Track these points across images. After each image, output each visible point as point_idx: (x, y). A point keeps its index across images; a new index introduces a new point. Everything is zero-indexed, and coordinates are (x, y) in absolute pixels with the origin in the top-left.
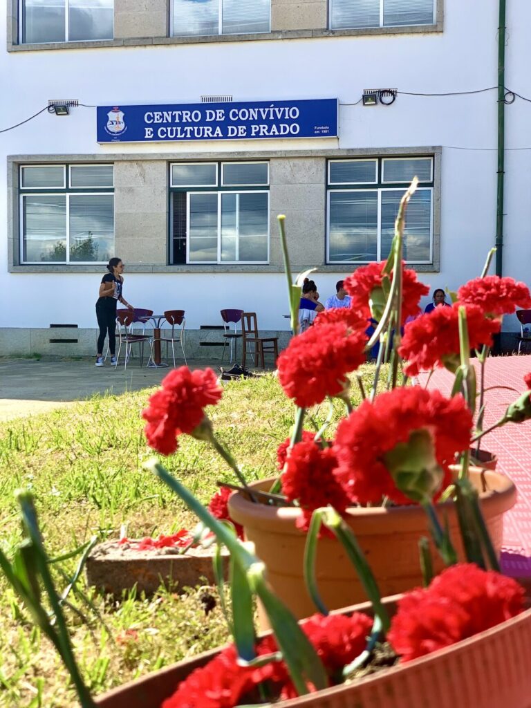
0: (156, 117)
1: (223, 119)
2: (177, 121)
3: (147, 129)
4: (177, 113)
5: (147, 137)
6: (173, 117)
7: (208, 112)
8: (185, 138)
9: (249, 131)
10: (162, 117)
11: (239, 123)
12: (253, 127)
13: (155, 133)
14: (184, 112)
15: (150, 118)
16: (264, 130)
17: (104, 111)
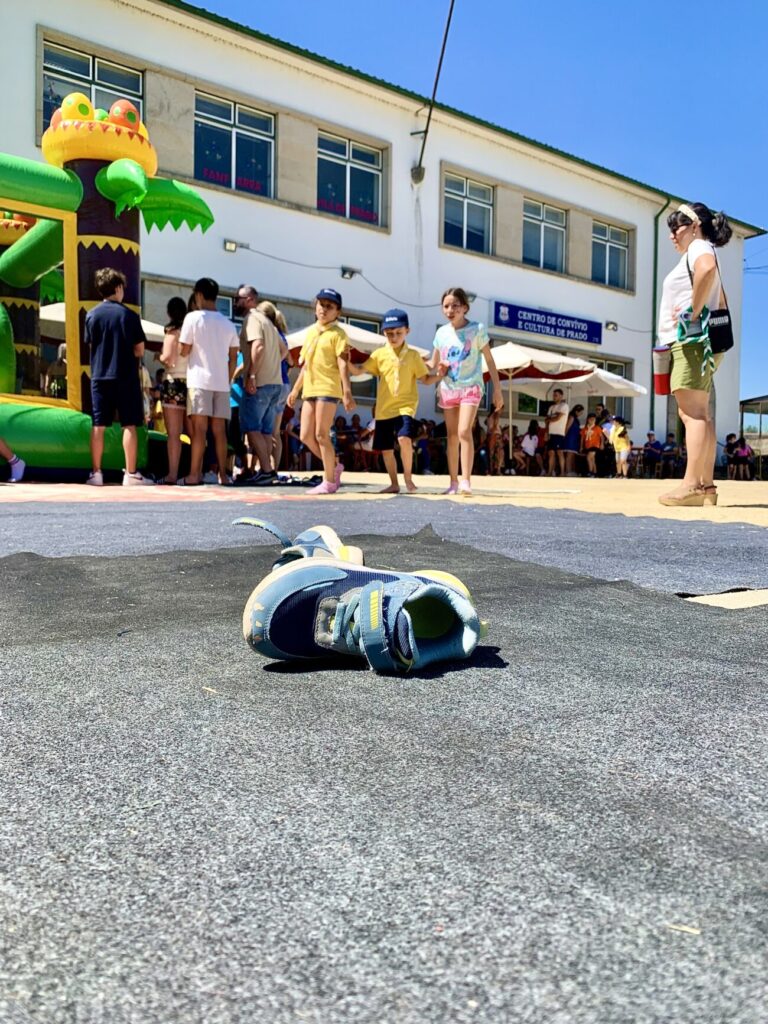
0: (524, 315)
1: (555, 324)
2: (534, 320)
3: (519, 322)
6: (532, 316)
7: (548, 317)
9: (566, 333)
10: (527, 316)
12: (568, 331)
13: (523, 325)
14: (538, 315)
15: (521, 315)
16: (572, 335)
17: (498, 305)
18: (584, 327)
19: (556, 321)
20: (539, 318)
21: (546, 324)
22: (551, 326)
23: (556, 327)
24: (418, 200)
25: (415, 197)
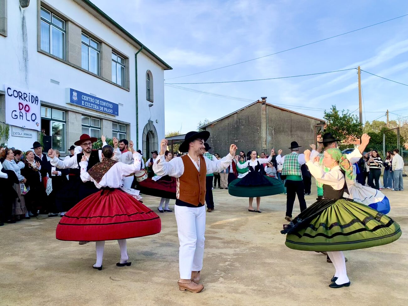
0: (85, 98)
1: (99, 104)
2: (89, 101)
3: (82, 101)
4: (89, 98)
5: (82, 104)
6: (89, 99)
7: (96, 100)
8: (91, 108)
9: (104, 109)
10: (86, 98)
11: (102, 106)
12: (105, 108)
13: (84, 103)
14: (91, 98)
15: (83, 98)
16: (106, 110)
17: (72, 91)
18: (111, 106)
19: (99, 102)
20: (92, 100)
21: (94, 103)
22: (97, 104)
23: (99, 105)
24: (24, 18)
25: (22, 17)
